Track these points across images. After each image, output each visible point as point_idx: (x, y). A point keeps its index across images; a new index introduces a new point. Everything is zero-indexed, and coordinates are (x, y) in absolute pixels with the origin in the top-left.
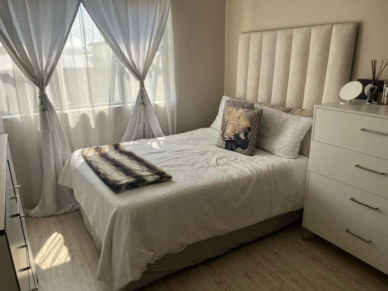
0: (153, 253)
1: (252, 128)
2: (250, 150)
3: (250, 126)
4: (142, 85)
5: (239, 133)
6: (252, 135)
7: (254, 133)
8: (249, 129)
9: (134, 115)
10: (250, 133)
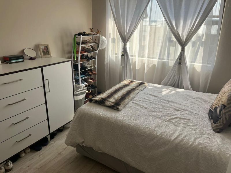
0: (83, 140)
1: (227, 106)
2: (217, 126)
3: (226, 105)
4: (183, 50)
5: (218, 107)
6: (225, 113)
7: (226, 112)
8: (225, 106)
9: (172, 69)
10: (223, 111)
